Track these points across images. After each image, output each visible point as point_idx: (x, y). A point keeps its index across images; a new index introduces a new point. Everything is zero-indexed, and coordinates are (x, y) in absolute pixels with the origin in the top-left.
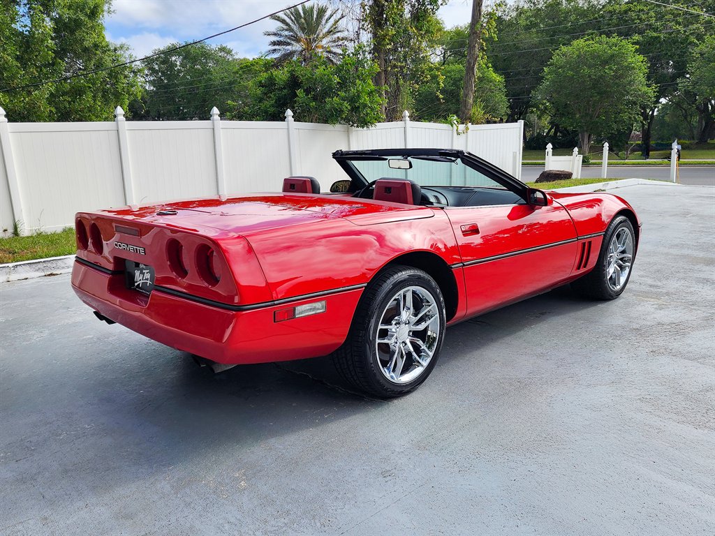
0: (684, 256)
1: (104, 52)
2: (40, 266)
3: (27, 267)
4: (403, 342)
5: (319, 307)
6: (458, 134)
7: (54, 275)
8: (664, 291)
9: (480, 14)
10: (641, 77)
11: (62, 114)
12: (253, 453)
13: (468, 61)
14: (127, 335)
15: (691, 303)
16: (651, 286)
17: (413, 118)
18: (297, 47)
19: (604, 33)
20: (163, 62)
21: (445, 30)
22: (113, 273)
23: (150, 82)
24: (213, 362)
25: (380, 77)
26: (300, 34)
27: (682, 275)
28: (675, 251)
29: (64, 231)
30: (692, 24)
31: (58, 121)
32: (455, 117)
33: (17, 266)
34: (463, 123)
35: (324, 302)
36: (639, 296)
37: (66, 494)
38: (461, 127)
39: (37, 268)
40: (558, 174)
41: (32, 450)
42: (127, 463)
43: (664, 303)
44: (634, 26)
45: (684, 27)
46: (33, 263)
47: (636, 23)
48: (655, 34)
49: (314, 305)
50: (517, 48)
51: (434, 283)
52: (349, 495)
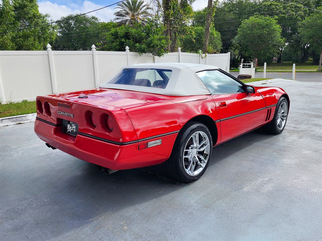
0: (306, 114)
1: (39, 18)
2: (14, 119)
3: (8, 120)
4: (194, 157)
5: (158, 142)
6: (202, 58)
7: (21, 124)
8: (300, 130)
9: (211, 5)
10: (279, 35)
11: (19, 47)
12: (128, 211)
13: (206, 26)
14: (60, 153)
15: (313, 135)
16: (294, 127)
17: (182, 51)
18: (128, 18)
19: (262, 14)
20: (66, 23)
21: (194, 11)
22: (56, 125)
23: (59, 32)
24: (109, 169)
25: (168, 32)
26: (129, 12)
27: (306, 123)
28: (301, 111)
29: (23, 102)
30: (299, 11)
31: (17, 50)
32: (201, 51)
33: (3, 119)
34: (204, 54)
35: (161, 140)
36: (290, 132)
37: (39, 236)
38: (203, 55)
39: (13, 120)
40: (245, 76)
41: (19, 213)
42: (68, 219)
43: (301, 135)
44: (274, 12)
45: (295, 13)
46: (11, 118)
47: (275, 10)
48: (283, 15)
49: (156, 141)
50: (225, 20)
51: (207, 129)
52: (177, 232)
